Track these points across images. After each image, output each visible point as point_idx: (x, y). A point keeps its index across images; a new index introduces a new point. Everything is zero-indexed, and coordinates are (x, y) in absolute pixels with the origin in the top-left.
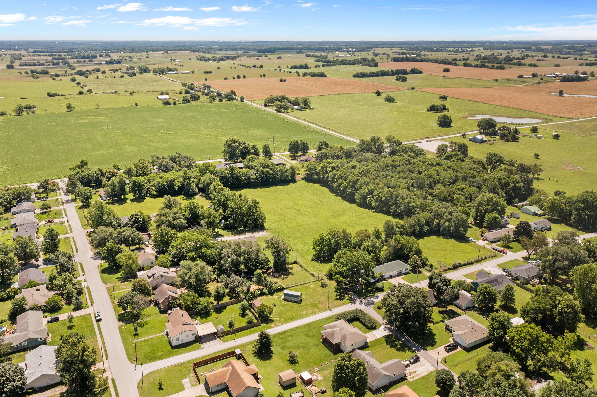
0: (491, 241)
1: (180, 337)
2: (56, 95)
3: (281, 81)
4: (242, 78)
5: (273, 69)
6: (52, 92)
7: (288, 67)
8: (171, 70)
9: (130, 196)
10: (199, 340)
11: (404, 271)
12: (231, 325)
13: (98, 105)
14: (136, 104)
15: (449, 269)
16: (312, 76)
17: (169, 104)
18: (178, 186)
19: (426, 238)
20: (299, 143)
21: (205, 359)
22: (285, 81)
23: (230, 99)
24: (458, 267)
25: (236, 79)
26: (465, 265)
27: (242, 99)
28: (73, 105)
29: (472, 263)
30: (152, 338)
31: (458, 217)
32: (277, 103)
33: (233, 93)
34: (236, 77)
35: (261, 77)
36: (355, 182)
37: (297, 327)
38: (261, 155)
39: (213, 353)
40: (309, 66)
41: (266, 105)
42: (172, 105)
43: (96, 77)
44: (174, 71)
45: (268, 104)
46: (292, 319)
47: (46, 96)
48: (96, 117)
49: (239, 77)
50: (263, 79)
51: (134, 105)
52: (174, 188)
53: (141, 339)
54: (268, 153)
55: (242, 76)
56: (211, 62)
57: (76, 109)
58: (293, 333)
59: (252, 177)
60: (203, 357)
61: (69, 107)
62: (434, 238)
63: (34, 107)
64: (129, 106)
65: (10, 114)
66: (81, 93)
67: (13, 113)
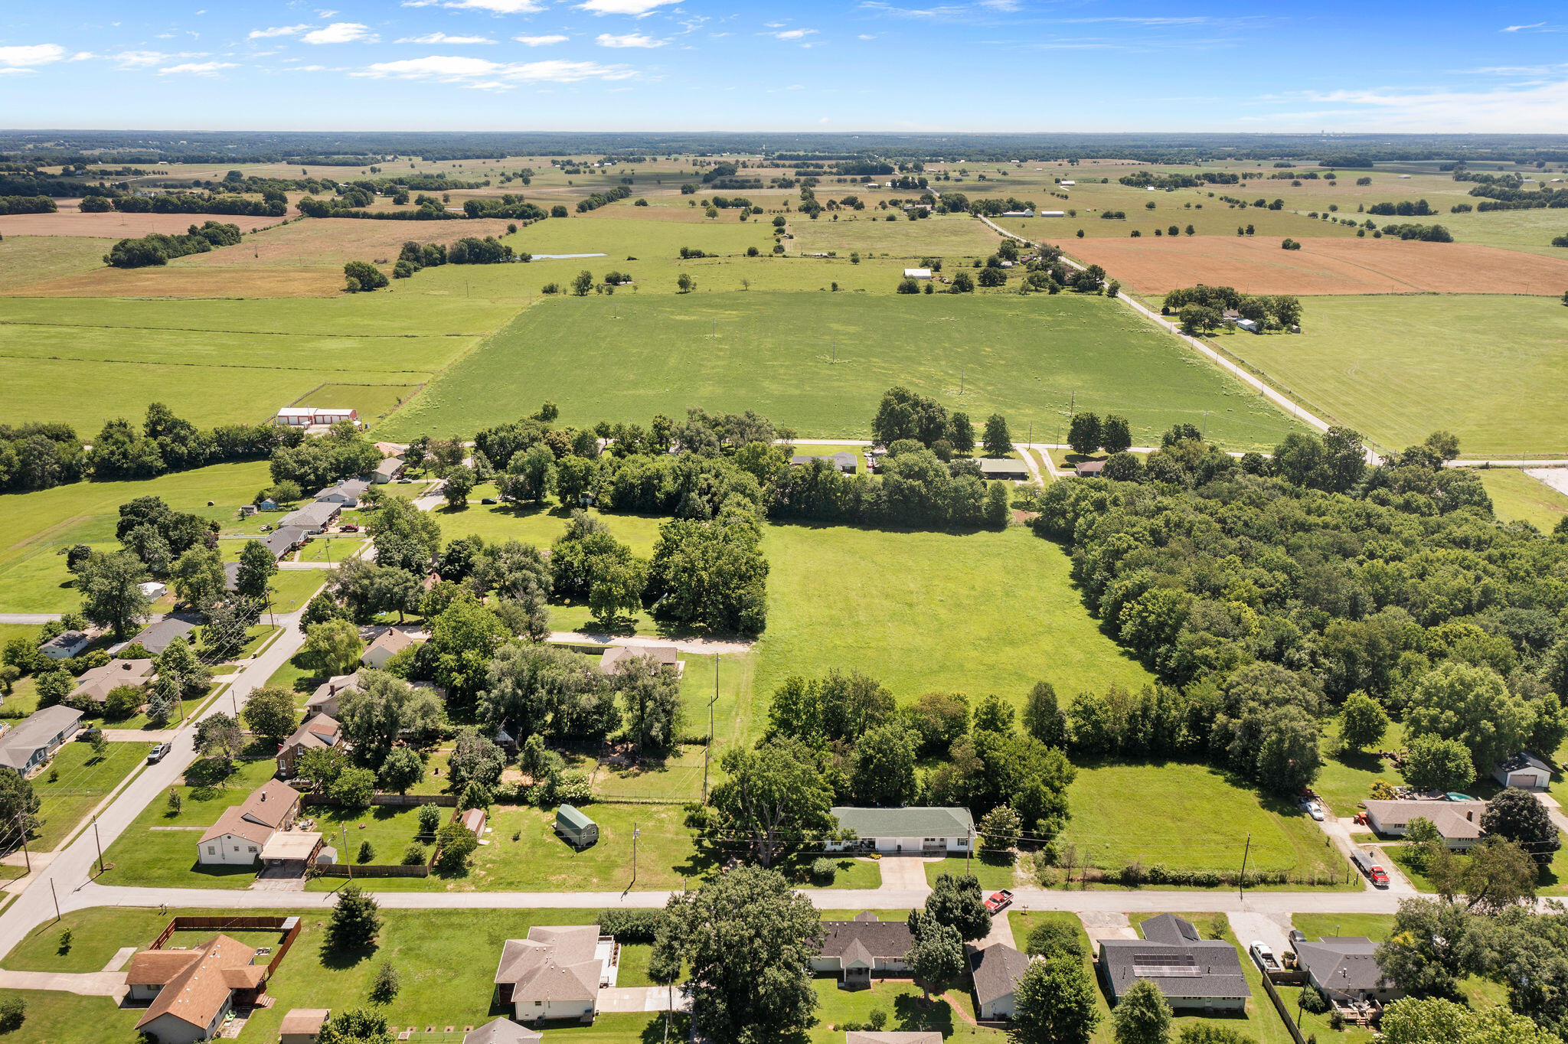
0: (1381, 829)
1: (216, 845)
2: (699, 255)
3: (1286, 246)
4: (1182, 236)
5: (1306, 213)
6: (691, 248)
7: (1361, 210)
8: (1017, 207)
9: (552, 498)
10: (263, 868)
11: (952, 845)
12: (365, 855)
13: (746, 283)
14: (834, 286)
15: (1105, 880)
16: (1405, 237)
17: (916, 291)
18: (668, 494)
19: (1171, 766)
20: (1103, 421)
21: (225, 916)
22: (1297, 247)
23: (1083, 289)
24: (1145, 881)
25: (1166, 237)
26: (1178, 882)
27: (1113, 292)
28: (693, 279)
29: (1210, 883)
30: (190, 832)
31: (1282, 725)
32: (1194, 308)
33: (1096, 272)
34: (1165, 231)
35: (1241, 232)
36: (1117, 554)
37: (494, 910)
38: (979, 444)
39: (253, 910)
40: (1431, 208)
41: (1165, 312)
42: (922, 293)
43: (832, 218)
44: (1022, 209)
45: (1172, 309)
46: (511, 885)
47: (679, 255)
48: (721, 311)
49: (1173, 231)
50: (1245, 239)
51: (830, 288)
52: (654, 496)
53: (169, 828)
54: (999, 442)
55: (1182, 229)
56: (1151, 188)
57: (699, 289)
58: (470, 919)
59: (866, 497)
60: (223, 910)
61: (684, 283)
62: (1201, 771)
63: (627, 279)
64: (816, 289)
65: (565, 292)
66: (752, 253)
67: (572, 290)
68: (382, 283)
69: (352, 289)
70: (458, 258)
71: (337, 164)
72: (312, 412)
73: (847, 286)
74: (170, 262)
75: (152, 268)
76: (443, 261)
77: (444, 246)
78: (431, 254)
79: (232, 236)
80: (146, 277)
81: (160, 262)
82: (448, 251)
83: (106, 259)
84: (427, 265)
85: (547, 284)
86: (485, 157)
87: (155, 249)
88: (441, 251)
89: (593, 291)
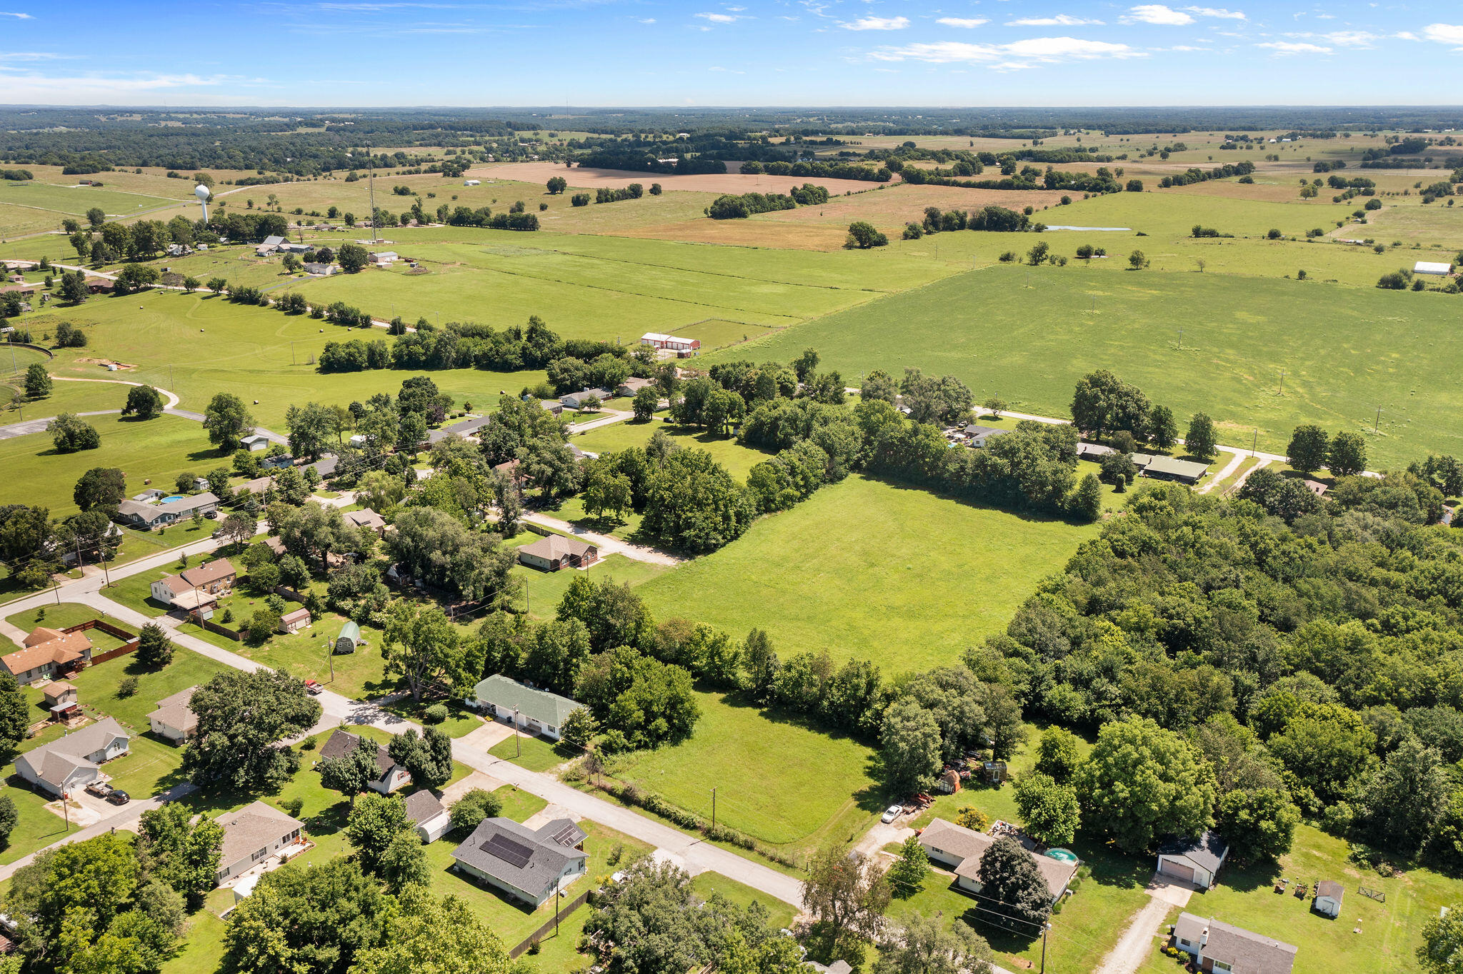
1: (157, 586)
2: (1212, 234)
11: (545, 729)
12: (226, 619)
14: (1302, 275)
17: (1402, 286)
42: (1409, 289)
43: (1447, 204)
47: (1191, 233)
51: (1296, 275)
57: (1152, 267)
61: (1136, 260)
63: (1100, 253)
64: (1280, 276)
65: (1020, 260)
66: (1274, 235)
67: (1027, 260)
68: (881, 242)
69: (849, 246)
70: (977, 225)
71: (1013, 137)
72: (664, 338)
73: (1316, 274)
74: (753, 217)
75: (736, 220)
76: (962, 226)
77: (965, 214)
78: (952, 219)
79: (820, 197)
80: (728, 227)
81: (743, 215)
82: (969, 218)
83: (706, 212)
84: (945, 229)
85: (1005, 252)
86: (1159, 132)
87: (742, 205)
88: (962, 218)
89: (1047, 262)
